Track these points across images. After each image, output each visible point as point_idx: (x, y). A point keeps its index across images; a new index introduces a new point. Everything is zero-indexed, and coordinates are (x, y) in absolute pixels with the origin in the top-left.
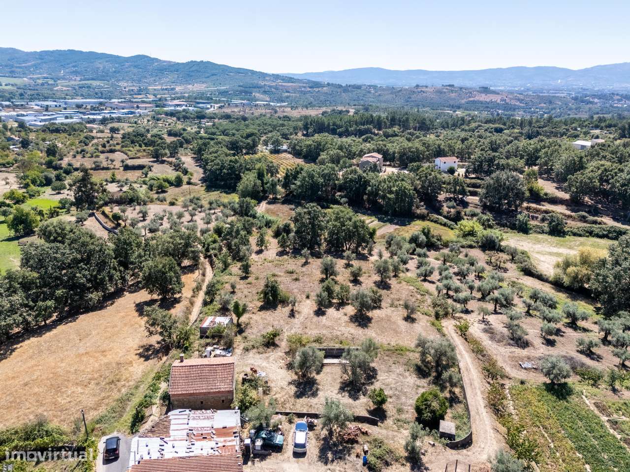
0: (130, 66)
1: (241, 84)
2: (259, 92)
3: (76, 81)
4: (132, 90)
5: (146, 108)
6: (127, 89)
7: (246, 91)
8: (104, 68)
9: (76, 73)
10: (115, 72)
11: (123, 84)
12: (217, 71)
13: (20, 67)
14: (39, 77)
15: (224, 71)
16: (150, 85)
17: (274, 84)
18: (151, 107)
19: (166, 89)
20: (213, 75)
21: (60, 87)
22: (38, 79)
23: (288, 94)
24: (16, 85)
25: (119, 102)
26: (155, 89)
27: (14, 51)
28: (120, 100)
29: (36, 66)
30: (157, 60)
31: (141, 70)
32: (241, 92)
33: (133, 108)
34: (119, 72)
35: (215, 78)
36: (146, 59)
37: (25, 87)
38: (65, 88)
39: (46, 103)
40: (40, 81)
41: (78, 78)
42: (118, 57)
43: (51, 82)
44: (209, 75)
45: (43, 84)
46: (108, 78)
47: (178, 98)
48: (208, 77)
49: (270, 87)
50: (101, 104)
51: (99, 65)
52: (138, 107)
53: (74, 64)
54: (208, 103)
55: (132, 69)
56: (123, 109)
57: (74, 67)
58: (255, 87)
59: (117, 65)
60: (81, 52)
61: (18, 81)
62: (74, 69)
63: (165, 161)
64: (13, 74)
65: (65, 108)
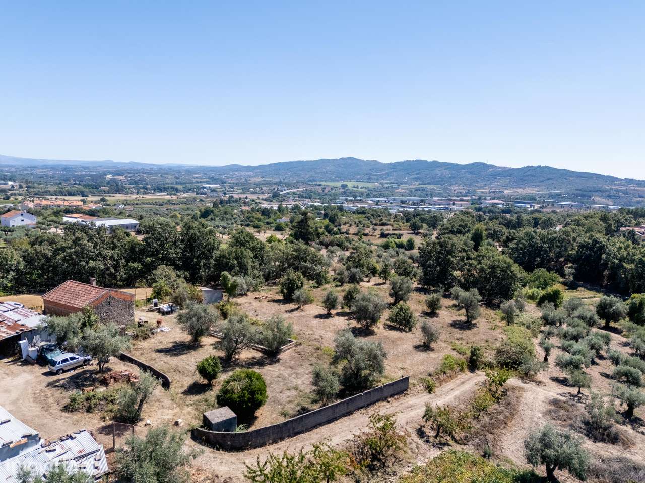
0: (465, 173)
1: (580, 188)
2: (601, 196)
3: (416, 185)
4: (460, 193)
5: (461, 205)
6: (456, 192)
7: (583, 195)
8: (442, 174)
9: (417, 179)
10: (450, 177)
11: (453, 188)
12: (554, 175)
13: (376, 175)
14: (386, 182)
15: (565, 174)
16: (479, 188)
17: (624, 188)
18: (467, 204)
19: (494, 192)
20: (548, 179)
21: (400, 190)
22: (386, 183)
23: (641, 199)
24: (368, 188)
25: (439, 200)
26: (482, 192)
27: (376, 162)
28: (440, 198)
29: (387, 174)
30: (492, 166)
31: (474, 175)
32: (577, 195)
33: (449, 204)
34: (454, 177)
35: (550, 182)
36: (482, 165)
37: (375, 190)
38: (404, 191)
39: (377, 199)
40: (386, 185)
41: (417, 183)
42: (457, 165)
43: (395, 186)
44: (544, 179)
45: (388, 188)
46: (442, 183)
47: (498, 198)
48: (543, 181)
49: (617, 191)
50: (422, 201)
51: (438, 172)
52: (454, 204)
53: (418, 172)
54: (529, 203)
55: (467, 174)
56: (440, 205)
57: (416, 174)
58: (597, 191)
59: (453, 172)
60: (426, 162)
61: (370, 185)
62: (416, 176)
63: (420, 233)
64: (369, 180)
65: (391, 203)
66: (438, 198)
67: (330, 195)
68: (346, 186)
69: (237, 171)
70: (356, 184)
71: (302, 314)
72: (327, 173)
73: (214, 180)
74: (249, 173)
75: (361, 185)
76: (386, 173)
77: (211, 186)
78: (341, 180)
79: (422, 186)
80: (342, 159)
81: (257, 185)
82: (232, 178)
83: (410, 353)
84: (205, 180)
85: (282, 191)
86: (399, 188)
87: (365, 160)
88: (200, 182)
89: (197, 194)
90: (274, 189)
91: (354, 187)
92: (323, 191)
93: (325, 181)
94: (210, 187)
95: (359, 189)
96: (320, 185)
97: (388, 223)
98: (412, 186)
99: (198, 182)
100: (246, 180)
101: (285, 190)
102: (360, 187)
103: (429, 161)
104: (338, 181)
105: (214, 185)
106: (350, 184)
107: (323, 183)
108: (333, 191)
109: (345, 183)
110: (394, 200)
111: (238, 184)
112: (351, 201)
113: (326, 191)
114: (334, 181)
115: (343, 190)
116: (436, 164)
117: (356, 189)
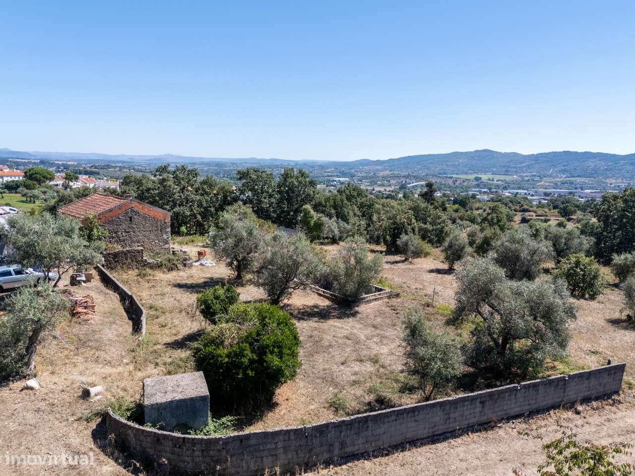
0: (624, 164)
4: (619, 186)
6: (612, 186)
8: (595, 166)
9: (563, 171)
10: (606, 169)
11: (608, 181)
13: (514, 168)
14: (527, 175)
21: (542, 183)
22: (527, 176)
24: (505, 181)
25: (591, 192)
27: (515, 154)
28: (593, 191)
29: (528, 167)
34: (611, 170)
37: (514, 182)
38: (548, 184)
39: (516, 191)
40: (527, 178)
41: (564, 176)
42: (614, 155)
43: (537, 179)
45: (528, 181)
46: (596, 176)
50: (571, 193)
51: (591, 164)
53: (565, 164)
55: (627, 166)
57: (564, 166)
59: (611, 163)
60: (576, 153)
61: (508, 178)
62: (563, 168)
63: (572, 219)
64: (506, 173)
65: (533, 196)
66: (589, 191)
67: (461, 188)
68: (480, 178)
69: (367, 165)
70: (491, 176)
71: (411, 267)
72: (459, 165)
73: (344, 174)
74: (378, 167)
75: (497, 177)
76: (525, 166)
77: (341, 179)
78: (475, 173)
79: (570, 179)
80: (477, 151)
81: (384, 178)
82: (361, 172)
83: (603, 330)
84: (335, 174)
85: (410, 184)
86: (541, 181)
87: (503, 152)
88: (331, 176)
89: (327, 186)
90: (402, 182)
91: (489, 180)
92: (454, 184)
93: (457, 174)
94: (339, 180)
95: (495, 182)
96: (451, 178)
97: (531, 209)
98: (558, 179)
99: (329, 176)
100: (374, 174)
101: (413, 183)
102: (495, 180)
103: (579, 151)
104: (471, 174)
105: (344, 179)
106: (485, 177)
107: (455, 176)
108: (465, 184)
109: (480, 176)
110: (536, 192)
111: (366, 178)
112: (485, 193)
113: (457, 183)
114: (466, 173)
115: (477, 183)
116: (588, 155)
117: (491, 182)
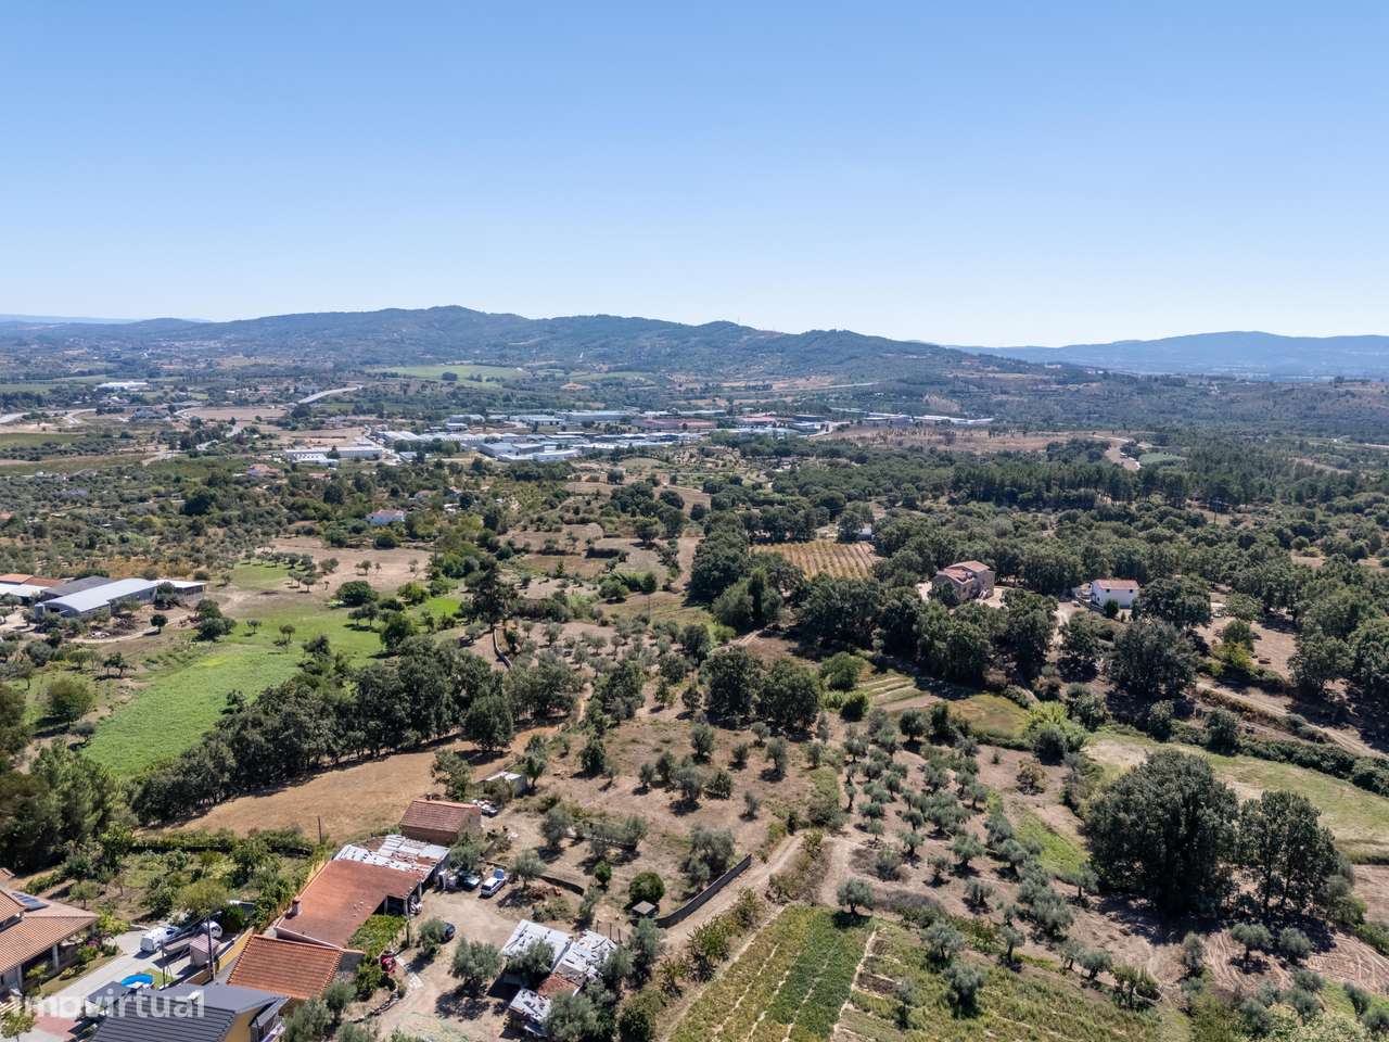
0: (697, 345)
1: (905, 377)
2: (940, 394)
3: (601, 372)
4: (692, 390)
5: (699, 429)
6: (683, 389)
7: (909, 395)
8: (653, 346)
9: (603, 357)
10: (669, 355)
11: (679, 377)
12: (860, 350)
13: (515, 348)
14: (541, 366)
15: (879, 347)
16: (727, 377)
17: (977, 376)
18: (706, 427)
19: (754, 388)
20: (851, 358)
21: (571, 384)
22: (541, 368)
23: (1004, 397)
24: (503, 380)
25: (656, 418)
26: (733, 388)
27: (511, 318)
28: (658, 413)
29: (541, 346)
30: (748, 330)
31: (715, 350)
32: (900, 393)
33: (677, 428)
34: (677, 355)
35: (854, 363)
36: (729, 329)
37: (518, 384)
38: (579, 387)
39: (535, 418)
40: (542, 373)
41: (605, 368)
42: (681, 326)
43: (560, 374)
44: (843, 358)
45: (545, 379)
46: (655, 367)
47: (765, 410)
48: (841, 362)
49: (967, 382)
50: (625, 420)
51: (645, 342)
52: (685, 427)
53: (603, 341)
54: (818, 420)
55: (701, 348)
56: (659, 431)
57: (601, 346)
58: (932, 384)
59: (675, 342)
60: (619, 319)
61: (507, 374)
62: (600, 350)
63: (656, 546)
64: (502, 361)
68: (454, 377)
70: (473, 369)
72: (403, 341)
75: (485, 372)
78: (439, 360)
79: (617, 375)
80: (435, 309)
86: (568, 381)
91: (472, 379)
92: (406, 393)
93: (404, 365)
95: (485, 386)
96: (394, 376)
98: (595, 375)
100: (209, 364)
101: (313, 392)
102: (484, 379)
104: (432, 364)
106: (462, 373)
107: (400, 371)
108: (429, 392)
109: (449, 369)
110: (568, 419)
112: (477, 423)
113: (412, 391)
114: (422, 363)
115: (451, 390)
117: (477, 385)
